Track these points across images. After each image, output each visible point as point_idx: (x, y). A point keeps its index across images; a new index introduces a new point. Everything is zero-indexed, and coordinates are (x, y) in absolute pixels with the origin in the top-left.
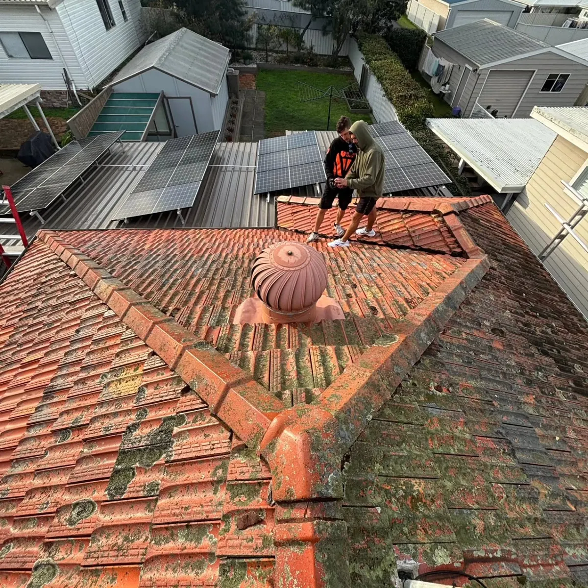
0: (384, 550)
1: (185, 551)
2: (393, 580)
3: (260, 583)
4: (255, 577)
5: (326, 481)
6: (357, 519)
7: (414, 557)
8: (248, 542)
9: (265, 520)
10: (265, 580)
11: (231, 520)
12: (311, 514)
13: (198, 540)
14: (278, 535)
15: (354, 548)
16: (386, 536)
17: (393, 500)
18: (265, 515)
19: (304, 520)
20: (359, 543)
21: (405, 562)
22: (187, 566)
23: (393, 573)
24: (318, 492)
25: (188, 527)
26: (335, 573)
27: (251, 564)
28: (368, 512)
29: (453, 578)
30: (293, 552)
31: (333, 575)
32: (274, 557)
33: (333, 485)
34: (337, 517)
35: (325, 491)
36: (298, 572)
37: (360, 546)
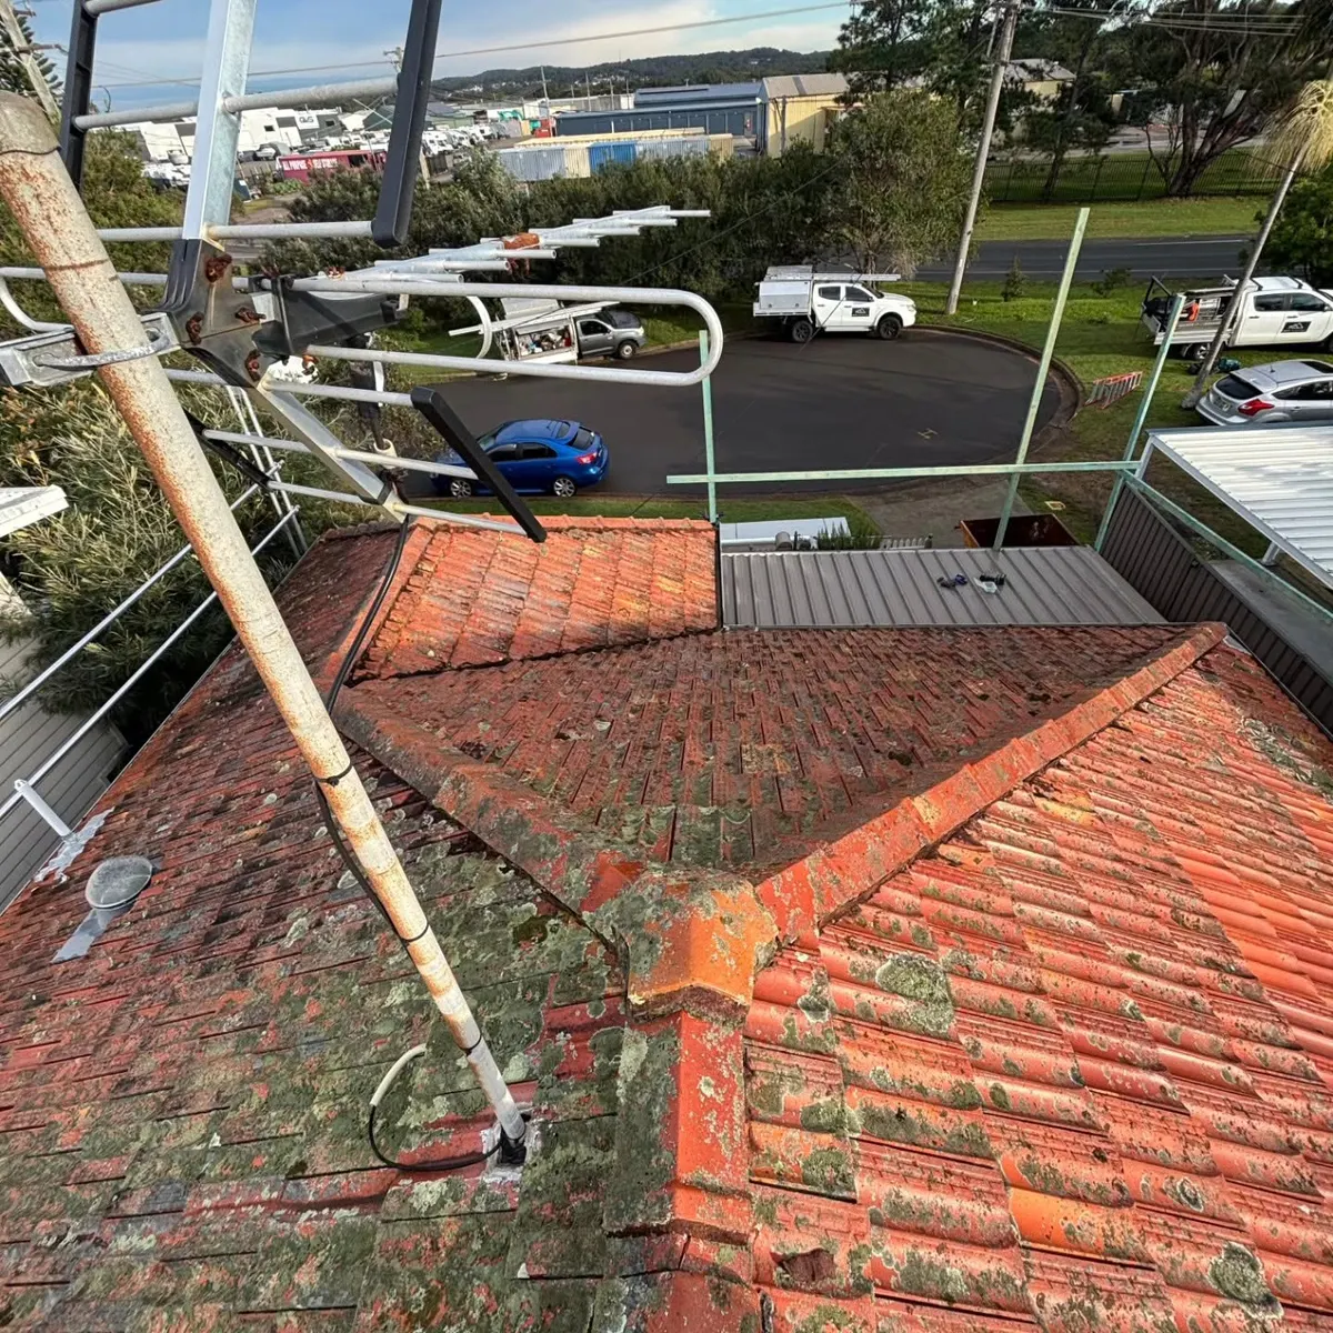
0: (539, 1189)
1: (937, 1242)
2: (539, 1143)
3: (774, 1148)
4: (784, 1159)
5: (634, 1315)
6: (576, 1245)
7: (482, 1188)
8: (805, 1219)
9: (773, 1263)
10: (766, 1151)
11: (851, 1281)
12: (675, 1239)
13: (915, 1263)
14: (745, 1209)
15: (596, 1190)
16: (525, 1218)
17: (476, 1315)
18: (775, 1274)
19: (692, 1229)
20: (583, 1202)
21: (504, 1178)
22: (922, 1216)
23: (535, 1154)
24: (655, 1284)
25: (949, 1299)
26: (642, 1138)
27: (792, 1179)
28: (548, 1267)
29: (426, 1162)
30: (715, 1175)
31: (645, 1133)
32: (751, 1181)
33: (618, 1307)
34: (618, 1241)
35: (638, 1290)
36: (708, 1141)
37: (583, 1196)
